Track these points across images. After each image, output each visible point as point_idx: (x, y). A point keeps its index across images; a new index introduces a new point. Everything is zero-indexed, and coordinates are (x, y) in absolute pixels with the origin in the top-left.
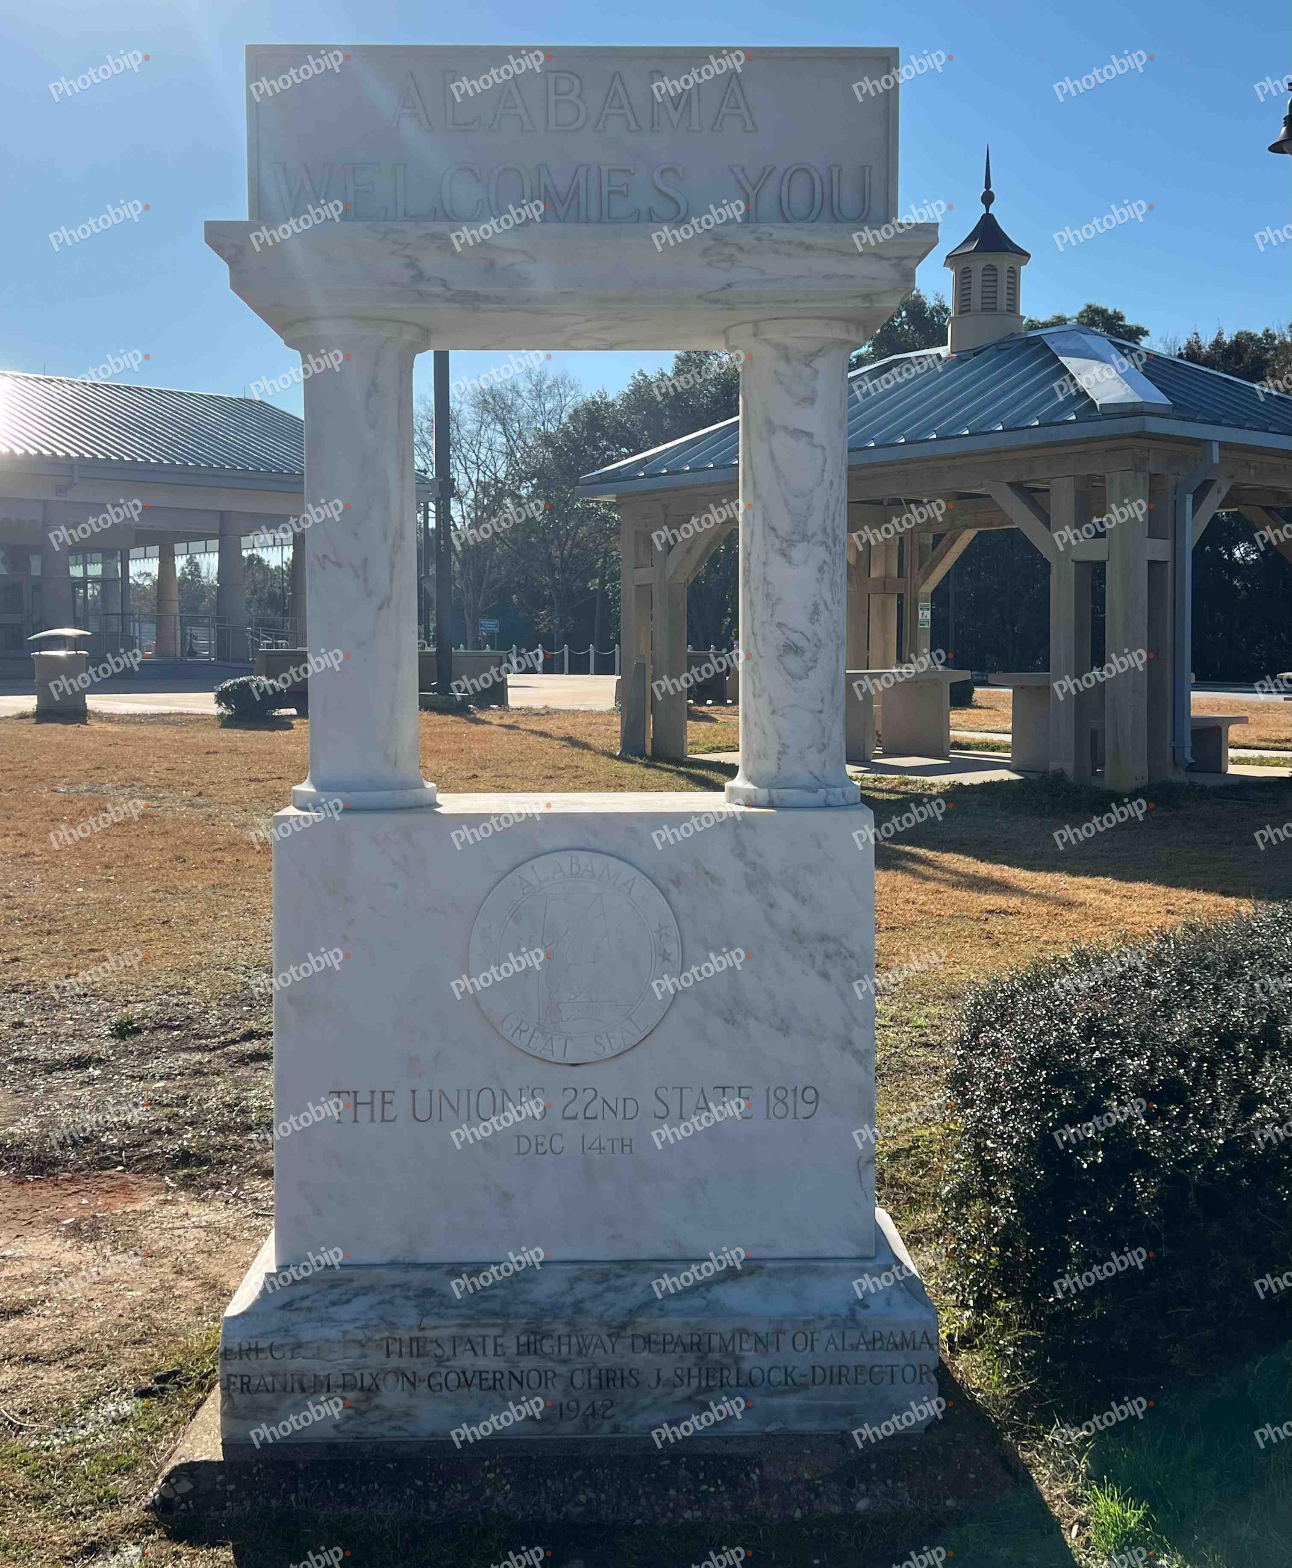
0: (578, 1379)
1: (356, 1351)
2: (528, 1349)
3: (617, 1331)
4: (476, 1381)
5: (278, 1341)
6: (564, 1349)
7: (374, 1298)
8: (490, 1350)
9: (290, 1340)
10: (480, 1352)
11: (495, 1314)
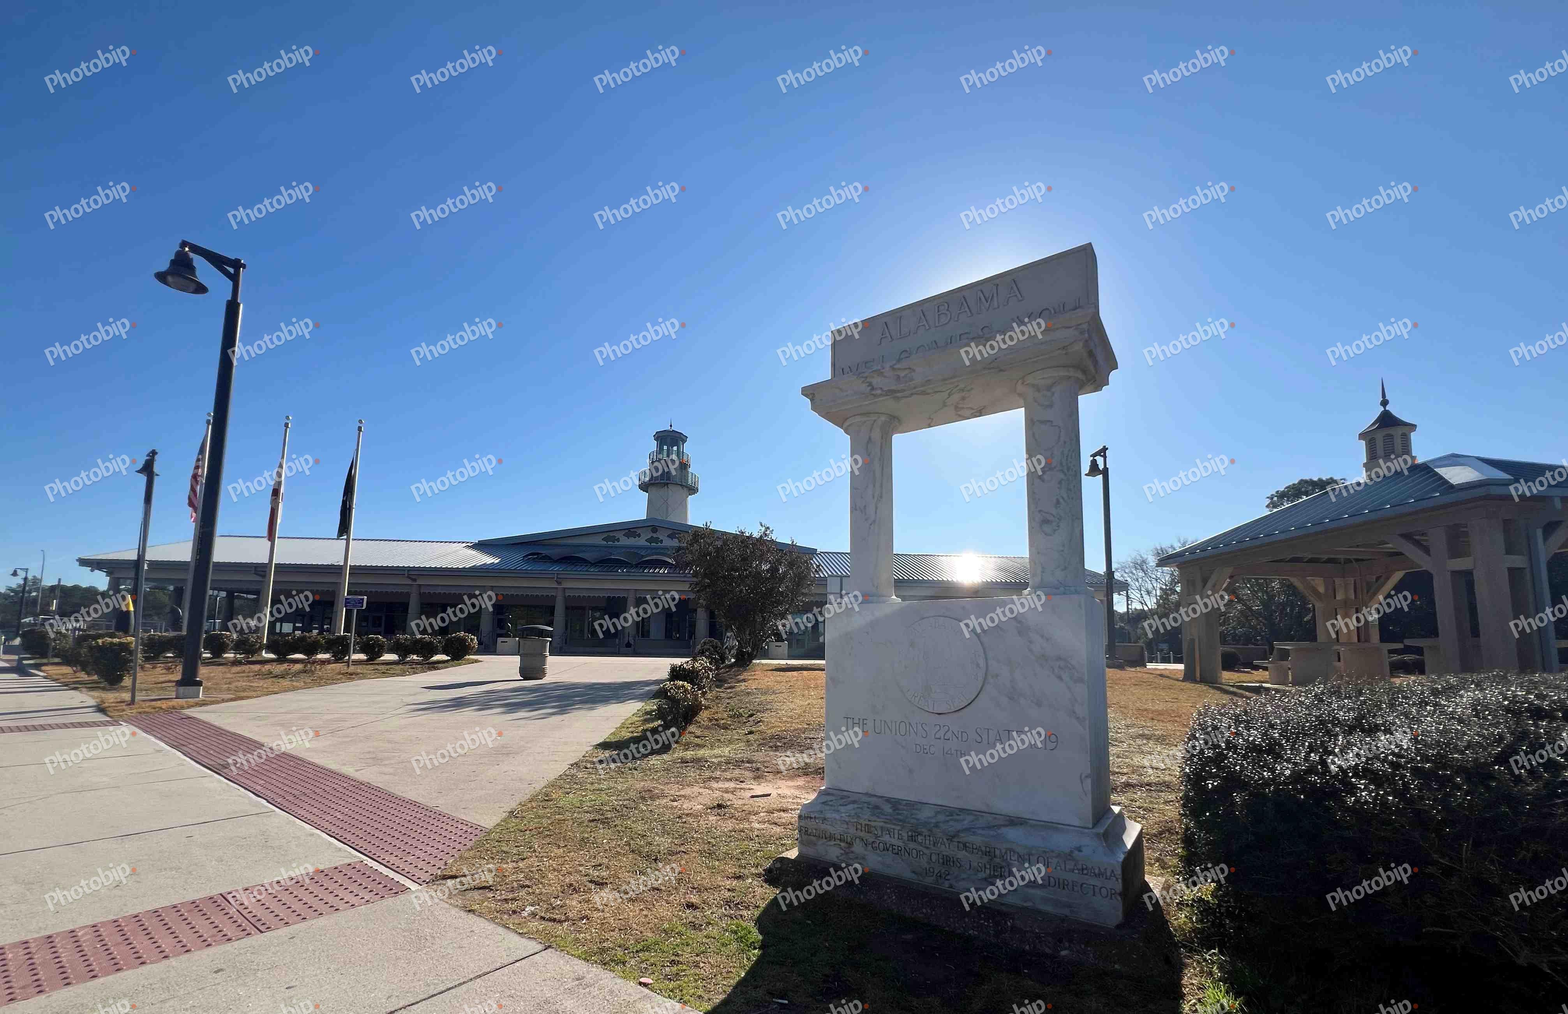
0: (934, 858)
1: (846, 826)
2: (912, 839)
3: (951, 838)
4: (891, 849)
5: (817, 816)
6: (927, 842)
7: (856, 806)
8: (896, 836)
9: (822, 816)
10: (892, 836)
11: (900, 821)
